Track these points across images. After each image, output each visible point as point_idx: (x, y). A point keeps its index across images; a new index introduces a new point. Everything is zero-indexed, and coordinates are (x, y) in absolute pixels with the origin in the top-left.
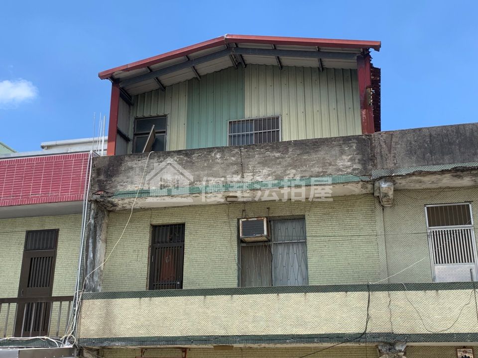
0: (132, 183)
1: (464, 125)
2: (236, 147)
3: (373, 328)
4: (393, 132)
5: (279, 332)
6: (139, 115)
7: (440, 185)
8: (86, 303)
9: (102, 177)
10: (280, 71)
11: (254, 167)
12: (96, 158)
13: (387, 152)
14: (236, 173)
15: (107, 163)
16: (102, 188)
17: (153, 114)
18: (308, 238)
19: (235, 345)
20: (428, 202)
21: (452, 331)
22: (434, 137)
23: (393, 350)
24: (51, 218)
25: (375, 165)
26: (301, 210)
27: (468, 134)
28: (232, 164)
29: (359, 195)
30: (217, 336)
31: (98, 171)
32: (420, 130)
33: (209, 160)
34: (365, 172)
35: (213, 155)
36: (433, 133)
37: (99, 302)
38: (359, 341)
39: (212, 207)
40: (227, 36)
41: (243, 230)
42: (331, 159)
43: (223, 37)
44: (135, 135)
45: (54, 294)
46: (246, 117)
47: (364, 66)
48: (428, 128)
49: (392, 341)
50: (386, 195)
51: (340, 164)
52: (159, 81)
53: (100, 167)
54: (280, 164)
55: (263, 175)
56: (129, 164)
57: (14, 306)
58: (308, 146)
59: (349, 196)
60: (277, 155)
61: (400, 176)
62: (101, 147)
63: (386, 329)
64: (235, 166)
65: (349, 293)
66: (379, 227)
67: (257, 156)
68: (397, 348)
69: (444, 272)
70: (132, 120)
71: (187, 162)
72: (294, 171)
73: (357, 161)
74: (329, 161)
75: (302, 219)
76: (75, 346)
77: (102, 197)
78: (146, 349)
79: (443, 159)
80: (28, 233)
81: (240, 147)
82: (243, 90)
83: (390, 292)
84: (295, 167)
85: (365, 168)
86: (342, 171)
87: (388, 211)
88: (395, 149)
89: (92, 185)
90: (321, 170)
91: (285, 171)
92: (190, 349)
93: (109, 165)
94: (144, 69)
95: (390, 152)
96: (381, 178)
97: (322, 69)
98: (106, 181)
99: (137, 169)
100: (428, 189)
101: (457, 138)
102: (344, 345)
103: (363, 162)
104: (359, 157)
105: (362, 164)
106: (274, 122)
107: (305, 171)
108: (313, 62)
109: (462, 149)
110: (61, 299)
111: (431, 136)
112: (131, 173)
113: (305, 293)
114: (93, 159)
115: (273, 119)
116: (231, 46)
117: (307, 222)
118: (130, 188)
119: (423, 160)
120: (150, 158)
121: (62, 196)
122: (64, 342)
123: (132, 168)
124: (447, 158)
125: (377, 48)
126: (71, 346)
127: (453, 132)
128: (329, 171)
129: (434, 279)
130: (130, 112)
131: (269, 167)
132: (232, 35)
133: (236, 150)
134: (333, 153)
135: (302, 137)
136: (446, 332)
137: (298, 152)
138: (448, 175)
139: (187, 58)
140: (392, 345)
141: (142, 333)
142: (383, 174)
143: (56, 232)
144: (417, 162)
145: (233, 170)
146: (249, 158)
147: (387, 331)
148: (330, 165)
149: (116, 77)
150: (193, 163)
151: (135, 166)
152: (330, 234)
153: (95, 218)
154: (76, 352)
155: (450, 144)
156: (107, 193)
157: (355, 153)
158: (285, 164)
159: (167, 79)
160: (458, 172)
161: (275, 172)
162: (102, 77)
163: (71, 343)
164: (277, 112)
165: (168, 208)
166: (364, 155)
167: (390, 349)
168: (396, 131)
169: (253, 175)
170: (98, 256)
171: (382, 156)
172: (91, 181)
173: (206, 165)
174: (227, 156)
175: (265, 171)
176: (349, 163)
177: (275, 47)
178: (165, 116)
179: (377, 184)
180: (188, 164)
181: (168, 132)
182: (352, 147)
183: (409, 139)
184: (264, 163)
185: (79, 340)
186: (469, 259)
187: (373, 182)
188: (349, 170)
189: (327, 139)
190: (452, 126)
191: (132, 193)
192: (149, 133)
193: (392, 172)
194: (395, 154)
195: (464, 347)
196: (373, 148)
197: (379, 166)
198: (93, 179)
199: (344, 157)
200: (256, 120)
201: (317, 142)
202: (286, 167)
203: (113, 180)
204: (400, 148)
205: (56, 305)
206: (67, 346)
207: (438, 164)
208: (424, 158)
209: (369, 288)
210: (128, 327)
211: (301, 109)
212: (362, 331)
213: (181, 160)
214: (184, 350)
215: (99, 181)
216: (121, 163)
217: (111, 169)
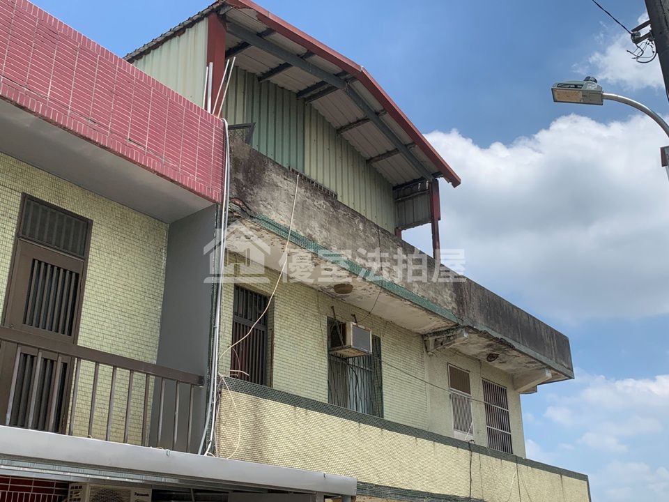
2: (375, 226)
3: (474, 493)
8: (227, 395)
9: (240, 177)
13: (469, 301)
15: (246, 156)
16: (241, 195)
20: (450, 361)
22: (491, 302)
24: (77, 191)
25: (464, 311)
26: (378, 330)
27: (505, 310)
30: (372, 484)
31: (235, 163)
33: (353, 227)
34: (460, 314)
35: (357, 222)
40: (364, 68)
41: (353, 337)
43: (359, 67)
46: (305, 173)
51: (445, 296)
53: (237, 155)
56: (273, 177)
61: (476, 330)
65: (459, 449)
72: (417, 286)
73: (454, 299)
74: (438, 289)
80: (28, 200)
81: (378, 228)
82: (304, 133)
83: (481, 455)
86: (446, 305)
90: (434, 295)
93: (250, 163)
95: (471, 303)
96: (466, 327)
98: (246, 187)
99: (283, 192)
101: (501, 310)
104: (455, 296)
105: (457, 305)
107: (424, 290)
109: (503, 322)
112: (276, 194)
117: (382, 348)
118: (274, 217)
123: (277, 186)
124: (497, 326)
128: (439, 301)
133: (375, 229)
142: (469, 324)
147: (480, 497)
151: (279, 184)
155: (498, 313)
156: (249, 209)
157: (453, 290)
164: (333, 189)
171: (467, 303)
173: (350, 232)
183: (479, 294)
188: (450, 307)
194: (473, 305)
196: (461, 291)
197: (466, 314)
199: (447, 290)
203: (255, 191)
204: (475, 301)
208: (487, 320)
209: (470, 447)
211: (352, 199)
212: (468, 496)
213: (328, 209)
216: (264, 169)
217: (252, 169)
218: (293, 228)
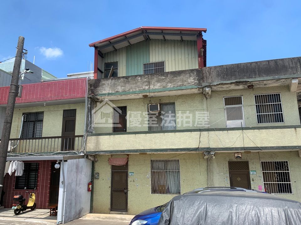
0: (105, 90)
1: (240, 64)
2: (147, 75)
3: (202, 146)
4: (211, 67)
5: (165, 148)
6: (106, 62)
7: (230, 89)
8: (89, 138)
9: (92, 88)
10: (164, 42)
11: (154, 83)
12: (89, 80)
13: (209, 76)
14: (147, 85)
15: (94, 82)
16: (93, 92)
17: (112, 61)
18: (176, 111)
19: (148, 153)
20: (225, 96)
21: (233, 146)
22: (228, 69)
23: (210, 154)
24: (73, 105)
25: (204, 81)
26: (173, 100)
27: (242, 68)
28: (145, 82)
29: (197, 93)
30: (140, 149)
31: (91, 85)
32: (222, 66)
33: (135, 80)
34: (199, 84)
35: (137, 78)
36: (228, 67)
37: (94, 137)
38: (196, 151)
39: (138, 100)
41: (150, 109)
42: (186, 79)
43: (140, 28)
44: (105, 70)
45: (76, 134)
46: (150, 62)
47: (199, 39)
48: (226, 65)
49: (209, 151)
50: (208, 93)
51: (189, 81)
52: (114, 47)
53: (91, 83)
54: (164, 81)
55: (158, 86)
56: (103, 82)
57: (60, 139)
58: (176, 74)
59: (193, 94)
60: (164, 78)
61: (214, 85)
62: (91, 75)
63: (207, 146)
64: (146, 83)
65: (192, 132)
66: (205, 106)
67: (155, 78)
68: (211, 153)
69: (231, 123)
70: (103, 64)
71: (127, 81)
72: (170, 84)
73: (196, 79)
74: (185, 80)
75: (174, 104)
76: (85, 154)
77: (93, 96)
78: (113, 155)
79: (231, 78)
80: (64, 111)
81: (148, 75)
82: (149, 50)
83: (210, 132)
84: (171, 83)
85: (199, 82)
86: (190, 84)
87: (208, 99)
88: (212, 74)
89: (88, 91)
90: (181, 83)
91: (167, 84)
92: (130, 155)
93: (95, 83)
94: (108, 42)
95: (210, 76)
96: (206, 86)
97: (182, 41)
98: (94, 89)
99: (107, 84)
100: (225, 90)
101: (238, 69)
102: (190, 152)
103: (199, 80)
104: (197, 78)
105: (198, 81)
106: (162, 64)
107: (175, 84)
108: (178, 38)
109: (239, 74)
110: (78, 136)
111: (227, 68)
112: (104, 86)
113: (175, 132)
114: (88, 80)
115: (162, 62)
116: (144, 32)
117: (176, 105)
118: (104, 92)
119: (223, 78)
120: (111, 80)
121: (77, 96)
122: (81, 153)
123: (104, 84)
124: (233, 77)
125: (205, 31)
126: (84, 154)
127: (236, 66)
128: (185, 84)
129: (227, 126)
130: (102, 60)
131: (160, 83)
132: (144, 27)
133: (147, 76)
134: (187, 76)
135: (174, 70)
136: (231, 147)
137: (172, 76)
138: (233, 85)
139: (125, 37)
140: (209, 152)
141: (111, 149)
142: (207, 85)
143: (75, 110)
144: (221, 79)
145: (145, 84)
146: (152, 79)
147: (207, 147)
148: (185, 81)
149: (96, 46)
150: (129, 82)
151: (105, 83)
152: (185, 110)
153: (91, 104)
154: (85, 156)
155: (234, 71)
156: (95, 94)
157: (196, 76)
158: (167, 81)
159: (117, 46)
160: (237, 83)
161: (162, 85)
162: (90, 46)
163: (84, 153)
164: (163, 60)
165: (120, 100)
166: (199, 77)
167: (208, 154)
168: (212, 67)
169: (154, 86)
170: (93, 119)
171: (206, 77)
172: (88, 89)
173: (134, 82)
174: (143, 79)
175: (159, 84)
176: (193, 80)
177: (162, 31)
178: (117, 62)
179: (204, 89)
180: (127, 82)
181: (119, 69)
182: (194, 73)
183: (218, 70)
184: (158, 81)
185: (86, 152)
186: (241, 118)
187: (203, 88)
188: (193, 83)
189: (184, 71)
190: (235, 64)
191: (105, 94)
192: (110, 69)
193: (211, 84)
194: (212, 76)
195: (238, 153)
196: (203, 74)
197: (205, 82)
198: (89, 89)
199: (191, 78)
200: (155, 63)
201: (180, 72)
202: (167, 82)
203: (97, 89)
204: (214, 74)
205: (77, 138)
206: (82, 154)
207: (229, 80)
208: (224, 78)
209: (200, 130)
210: (106, 146)
211: (173, 58)
212: (197, 147)
213: (124, 80)
214: (128, 155)
215: (91, 89)
216: (100, 82)
217: (96, 84)
218: (110, 92)
